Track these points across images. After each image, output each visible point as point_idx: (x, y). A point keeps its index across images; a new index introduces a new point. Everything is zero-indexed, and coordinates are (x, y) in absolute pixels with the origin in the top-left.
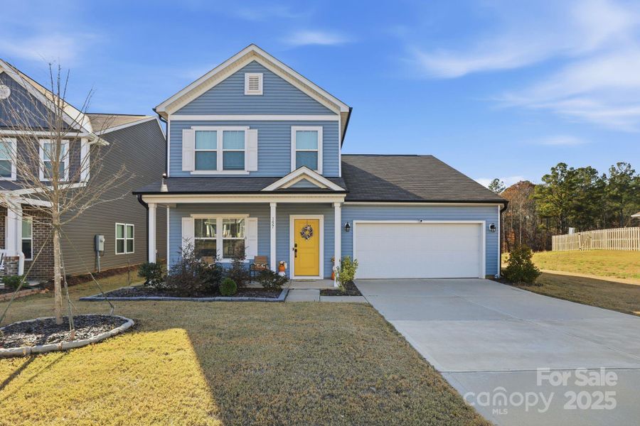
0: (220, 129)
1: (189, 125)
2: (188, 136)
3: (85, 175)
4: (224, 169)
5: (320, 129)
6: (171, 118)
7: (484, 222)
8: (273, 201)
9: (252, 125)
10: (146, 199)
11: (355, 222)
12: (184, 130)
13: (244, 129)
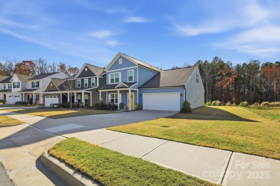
0: (115, 73)
1: (109, 73)
2: (110, 75)
3: (98, 85)
4: (116, 82)
5: (133, 70)
6: (107, 72)
7: (179, 93)
8: (118, 90)
9: (120, 71)
10: (99, 91)
11: (143, 94)
12: (109, 74)
13: (119, 72)
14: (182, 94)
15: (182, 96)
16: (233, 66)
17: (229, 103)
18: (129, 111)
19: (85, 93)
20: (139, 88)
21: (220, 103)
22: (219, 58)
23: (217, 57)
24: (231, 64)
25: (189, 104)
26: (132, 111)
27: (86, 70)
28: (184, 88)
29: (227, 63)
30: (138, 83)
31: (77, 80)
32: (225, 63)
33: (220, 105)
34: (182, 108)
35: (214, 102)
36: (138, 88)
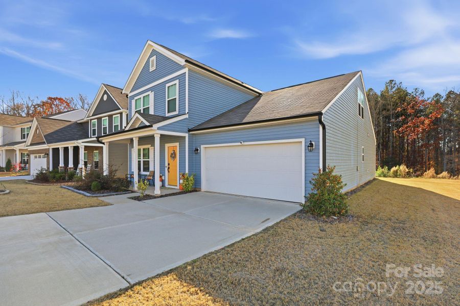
0: (142, 96)
1: (133, 97)
5: (177, 82)
6: (129, 95)
7: (303, 140)
9: (152, 89)
11: (202, 146)
12: (133, 101)
13: (149, 93)
14: (311, 145)
15: (310, 151)
16: (426, 97)
17: (431, 171)
18: (155, 197)
19: (86, 148)
20: (190, 131)
21: (407, 170)
22: (398, 83)
23: (393, 81)
24: (423, 93)
25: (337, 180)
26: (162, 196)
27: (105, 98)
28: (321, 122)
29: (414, 91)
30: (187, 116)
31: (91, 120)
32: (410, 92)
33: (408, 175)
34: (313, 195)
35: (394, 169)
36: (187, 130)
